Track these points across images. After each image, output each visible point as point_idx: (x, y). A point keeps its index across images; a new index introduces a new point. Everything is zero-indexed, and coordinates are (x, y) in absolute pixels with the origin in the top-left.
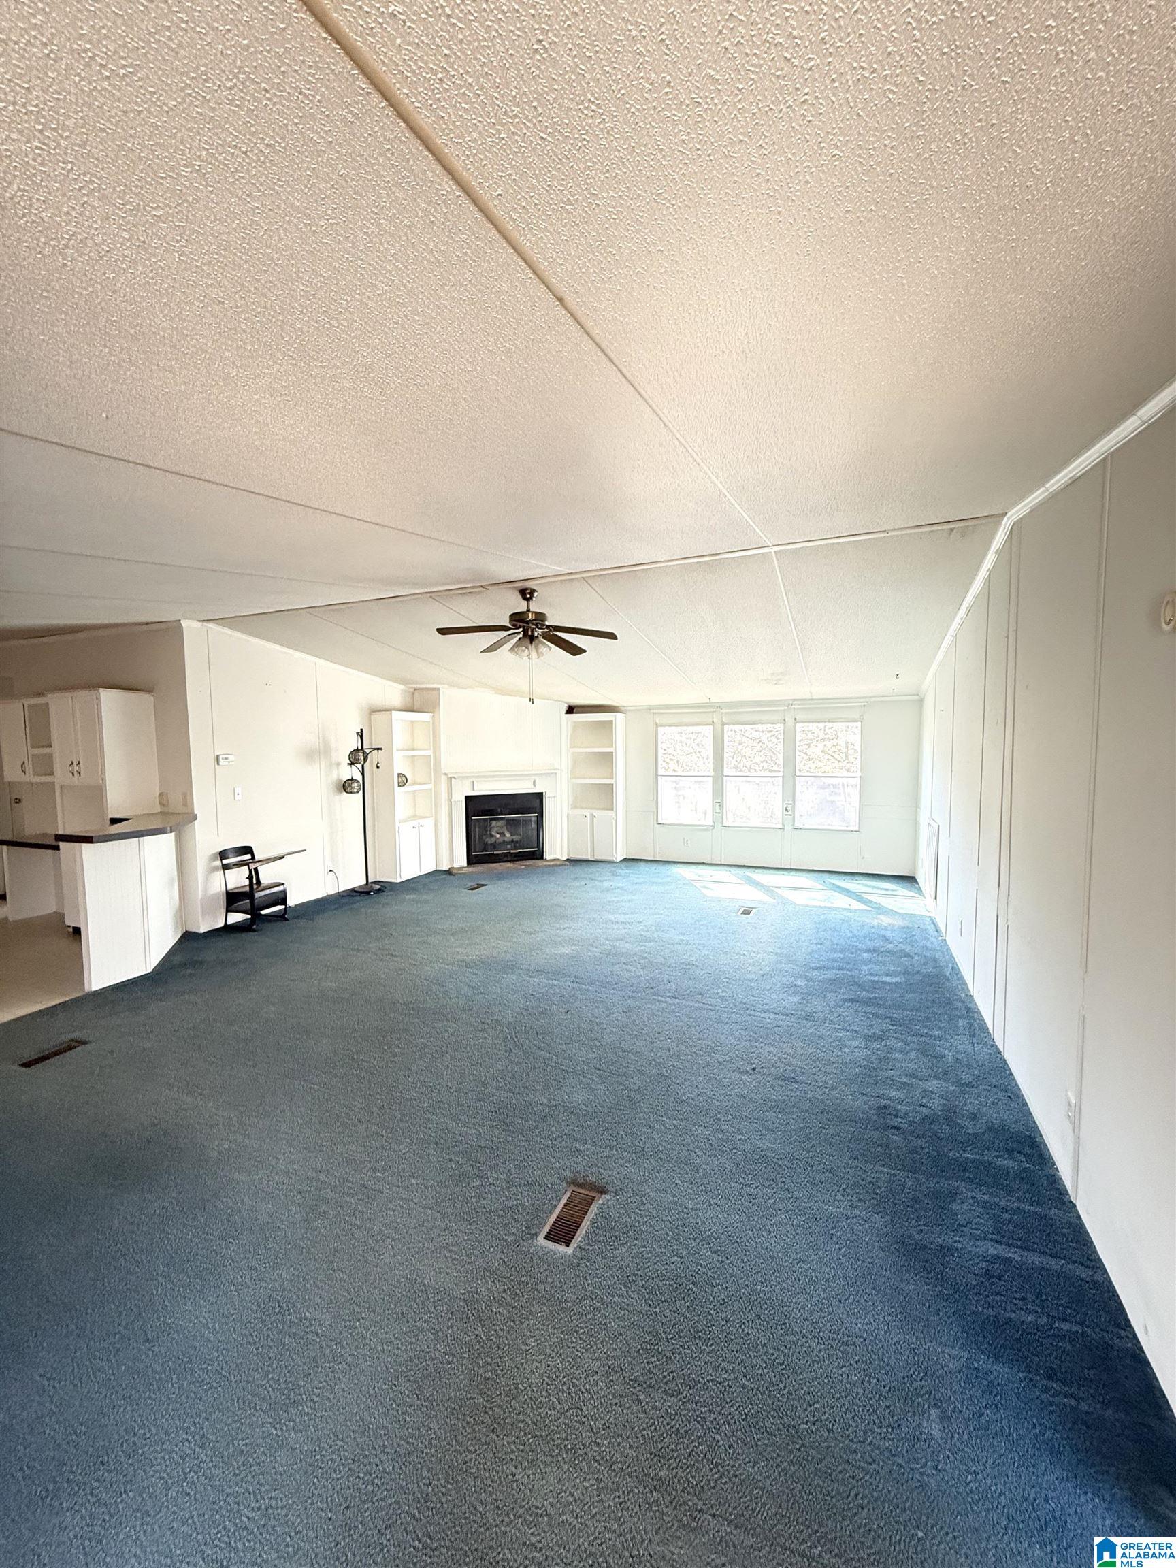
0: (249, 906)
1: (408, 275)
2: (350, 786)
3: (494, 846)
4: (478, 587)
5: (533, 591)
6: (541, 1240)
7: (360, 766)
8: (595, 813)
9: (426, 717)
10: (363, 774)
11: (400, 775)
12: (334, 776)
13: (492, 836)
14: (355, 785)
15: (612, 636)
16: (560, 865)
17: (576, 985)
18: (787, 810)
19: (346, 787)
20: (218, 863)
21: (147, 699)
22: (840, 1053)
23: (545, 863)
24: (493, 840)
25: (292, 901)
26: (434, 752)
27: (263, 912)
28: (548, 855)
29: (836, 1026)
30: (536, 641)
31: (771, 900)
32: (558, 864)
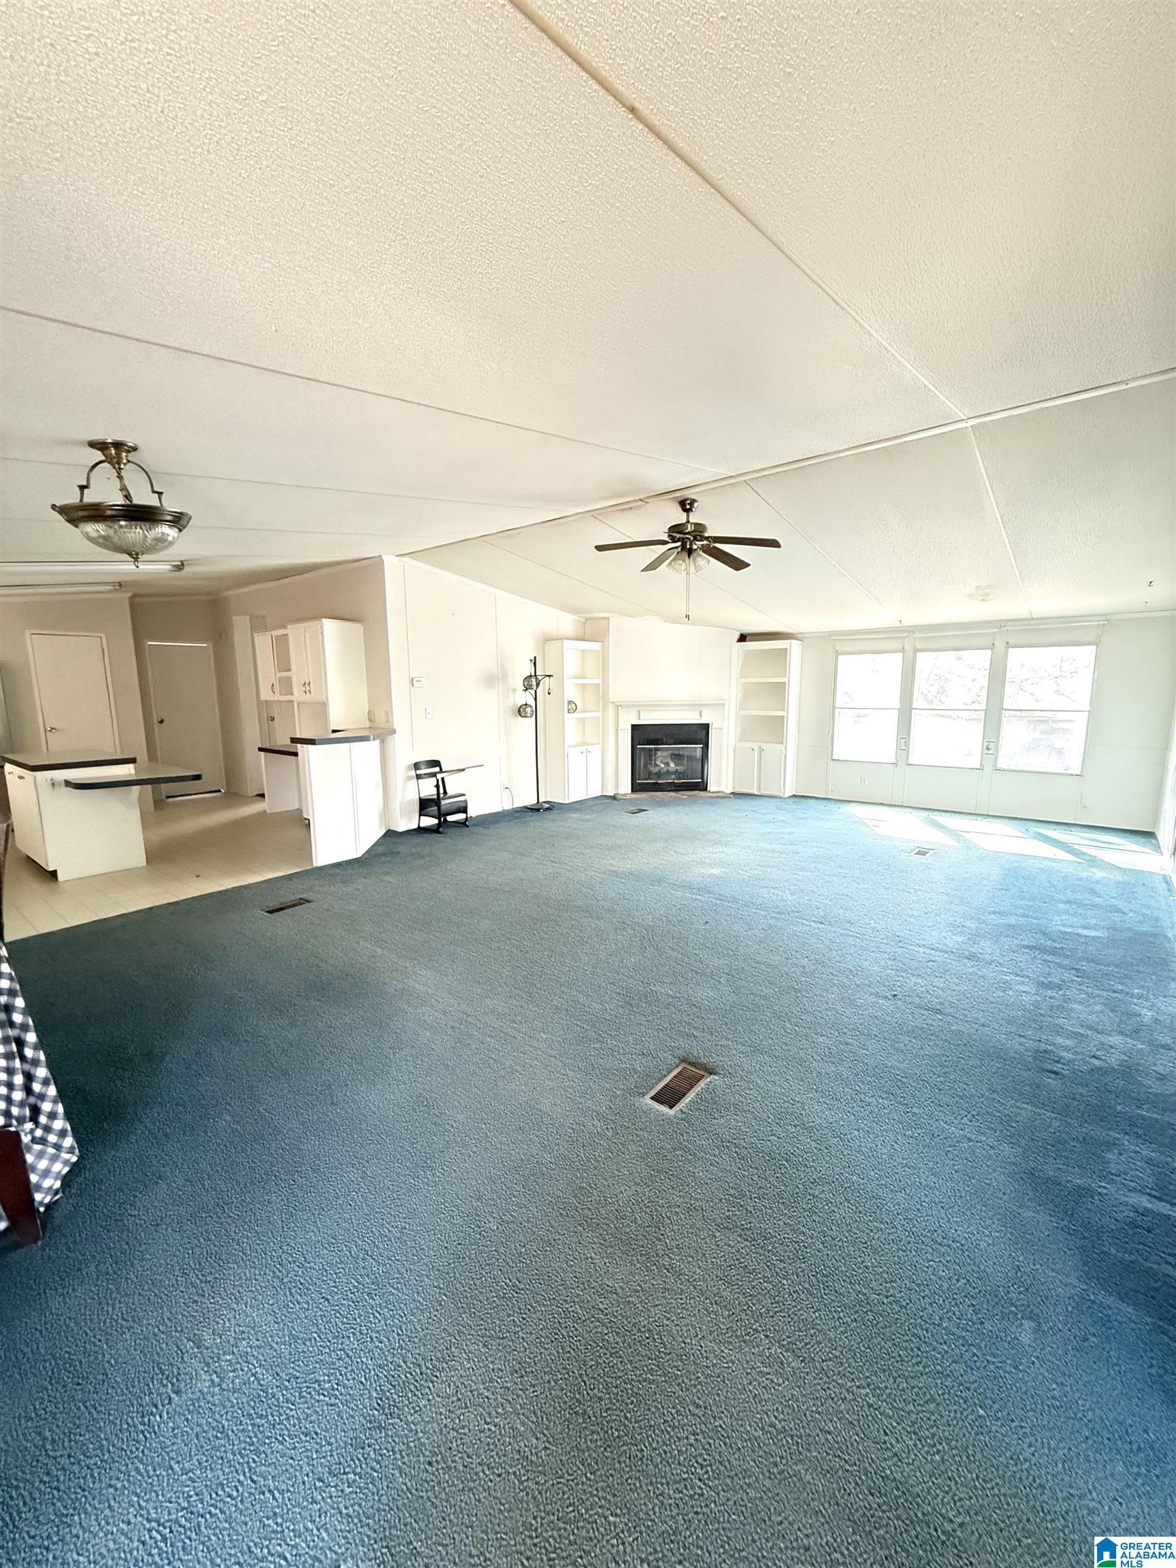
0: (436, 812)
1: (479, 116)
2: (524, 710)
3: (659, 775)
4: (636, 501)
5: (693, 502)
6: (647, 1100)
7: (533, 692)
8: (764, 746)
9: (596, 646)
10: (536, 699)
11: (570, 702)
12: (511, 702)
13: (657, 765)
14: (528, 710)
15: (774, 544)
16: (724, 797)
17: (718, 902)
18: (988, 748)
19: (521, 711)
20: (413, 773)
21: (357, 627)
22: (1002, 994)
23: (708, 794)
24: (657, 769)
25: (473, 812)
26: (603, 681)
27: (450, 818)
28: (711, 787)
29: (1005, 970)
30: (694, 554)
31: (957, 844)
32: (721, 797)
